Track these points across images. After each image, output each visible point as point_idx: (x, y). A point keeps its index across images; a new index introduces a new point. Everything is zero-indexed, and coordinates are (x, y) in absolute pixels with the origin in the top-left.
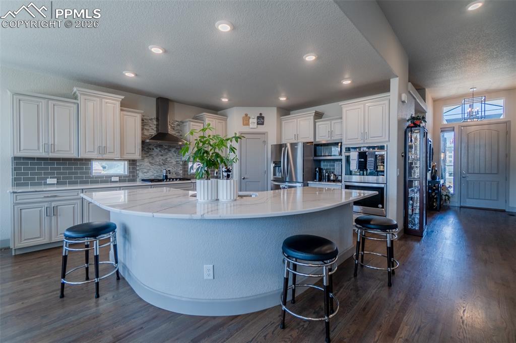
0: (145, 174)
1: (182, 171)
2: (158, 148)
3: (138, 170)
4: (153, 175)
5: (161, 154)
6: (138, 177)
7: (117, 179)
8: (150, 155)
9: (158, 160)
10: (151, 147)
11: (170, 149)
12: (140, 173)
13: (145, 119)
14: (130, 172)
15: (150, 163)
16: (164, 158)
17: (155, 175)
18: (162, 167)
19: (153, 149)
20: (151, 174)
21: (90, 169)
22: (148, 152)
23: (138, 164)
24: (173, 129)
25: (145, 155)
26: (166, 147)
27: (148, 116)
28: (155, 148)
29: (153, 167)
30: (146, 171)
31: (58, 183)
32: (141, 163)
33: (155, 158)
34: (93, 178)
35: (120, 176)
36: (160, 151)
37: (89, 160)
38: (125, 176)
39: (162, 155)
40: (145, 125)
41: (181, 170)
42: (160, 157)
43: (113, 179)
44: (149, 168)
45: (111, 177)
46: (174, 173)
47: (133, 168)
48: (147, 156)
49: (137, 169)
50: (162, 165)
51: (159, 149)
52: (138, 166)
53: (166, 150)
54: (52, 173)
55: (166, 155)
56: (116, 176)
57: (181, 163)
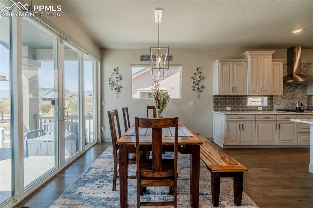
0: (279, 106)
3: (274, 103)
4: (284, 107)
5: (290, 90)
6: (274, 107)
7: (261, 109)
9: (288, 96)
12: (275, 105)
14: (269, 104)
16: (292, 93)
17: (286, 106)
18: (291, 101)
20: (283, 105)
21: (246, 102)
29: (284, 101)
31: (232, 110)
32: (275, 98)
33: (285, 94)
34: (247, 107)
35: (263, 107)
36: (289, 88)
37: (246, 96)
38: (266, 107)
39: (291, 92)
41: (306, 103)
42: (289, 93)
43: (259, 109)
44: (281, 101)
45: (257, 107)
47: (271, 102)
50: (290, 99)
51: (288, 87)
52: (274, 100)
53: (294, 88)
54: (229, 104)
55: (294, 91)
56: (260, 107)
57: (306, 97)
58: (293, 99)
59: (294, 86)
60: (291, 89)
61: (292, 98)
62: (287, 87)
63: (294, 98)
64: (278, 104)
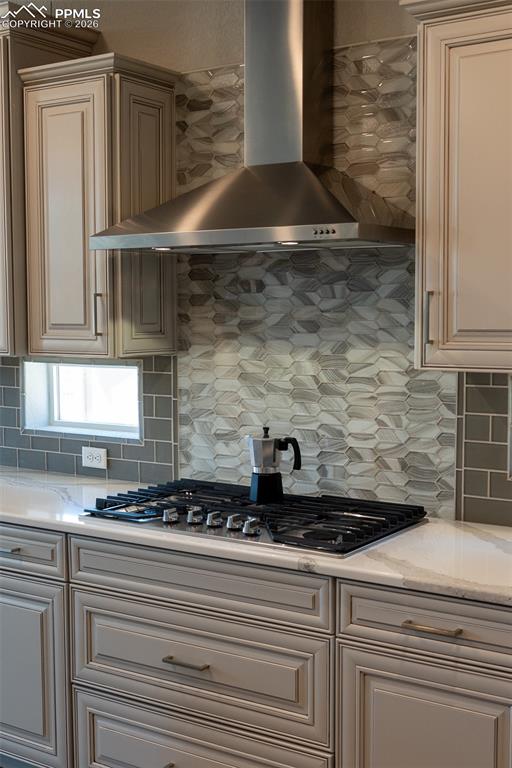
0: (220, 447)
1: (449, 456)
2: (289, 276)
3: (187, 419)
5: (305, 313)
6: (188, 457)
8: (245, 326)
10: (249, 272)
11: (369, 274)
12: (194, 437)
14: (150, 428)
15: (244, 376)
18: (315, 407)
19: (261, 286)
21: (16, 398)
22: (234, 306)
23: (184, 382)
25: (219, 330)
26: (340, 266)
28: (269, 279)
29: (260, 403)
30: (222, 425)
32: (199, 378)
35: (111, 447)
38: (131, 449)
39: (312, 326)
41: (442, 439)
45: (75, 443)
46: (392, 462)
47: (164, 407)
48: (231, 336)
49: (183, 410)
51: (294, 280)
52: (187, 392)
53: (338, 287)
55: (340, 323)
56: (95, 443)
57: (449, 384)
58: (327, 398)
59: (339, 279)
60: (314, 297)
61: (324, 389)
63: (342, 387)
64: (219, 436)
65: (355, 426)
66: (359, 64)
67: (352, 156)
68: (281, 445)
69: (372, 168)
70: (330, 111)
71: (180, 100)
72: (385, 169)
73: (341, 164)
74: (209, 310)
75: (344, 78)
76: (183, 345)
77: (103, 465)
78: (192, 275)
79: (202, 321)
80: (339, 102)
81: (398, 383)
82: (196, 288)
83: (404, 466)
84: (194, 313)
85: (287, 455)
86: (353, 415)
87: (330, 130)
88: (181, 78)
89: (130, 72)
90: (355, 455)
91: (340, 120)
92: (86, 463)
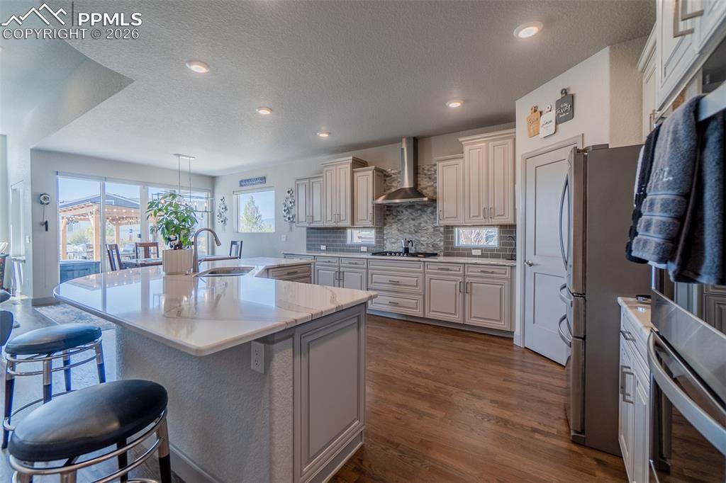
0: (393, 245)
1: (442, 243)
3: (386, 240)
5: (412, 217)
6: (386, 247)
8: (399, 220)
9: (408, 226)
10: (399, 209)
11: (425, 209)
12: (387, 243)
13: (394, 174)
14: (377, 242)
15: (398, 230)
16: (416, 223)
18: (415, 235)
19: (402, 212)
21: (345, 237)
22: (396, 216)
23: (385, 232)
24: (430, 178)
25: (393, 221)
26: (419, 207)
27: (396, 169)
28: (404, 211)
30: (394, 240)
31: (327, 250)
32: (388, 231)
33: (405, 223)
34: (346, 246)
35: (368, 246)
36: (411, 213)
37: (345, 228)
38: (373, 247)
39: (413, 220)
40: (393, 181)
41: (441, 241)
42: (411, 222)
46: (430, 245)
47: (381, 237)
48: (396, 222)
49: (385, 238)
50: (412, 233)
51: (410, 210)
52: (386, 234)
54: (324, 241)
55: (419, 218)
56: (365, 246)
57: (442, 229)
58: (417, 234)
59: (419, 210)
60: (414, 214)
61: (416, 232)
62: (407, 211)
63: (420, 231)
64: (393, 243)
65: (423, 239)
66: (423, 169)
67: (422, 186)
68: (409, 242)
69: (426, 188)
70: (417, 177)
71: (385, 175)
72: (428, 189)
73: (419, 188)
74: (391, 217)
75: (420, 171)
76: (385, 224)
77: (366, 250)
78: (387, 210)
79: (389, 219)
80: (419, 176)
81: (432, 230)
82: (388, 213)
83: (433, 246)
84: (387, 218)
85: (410, 244)
86: (422, 237)
87: (417, 181)
88: (385, 171)
89: (377, 170)
90: (423, 245)
91: (419, 179)
92: (362, 250)
